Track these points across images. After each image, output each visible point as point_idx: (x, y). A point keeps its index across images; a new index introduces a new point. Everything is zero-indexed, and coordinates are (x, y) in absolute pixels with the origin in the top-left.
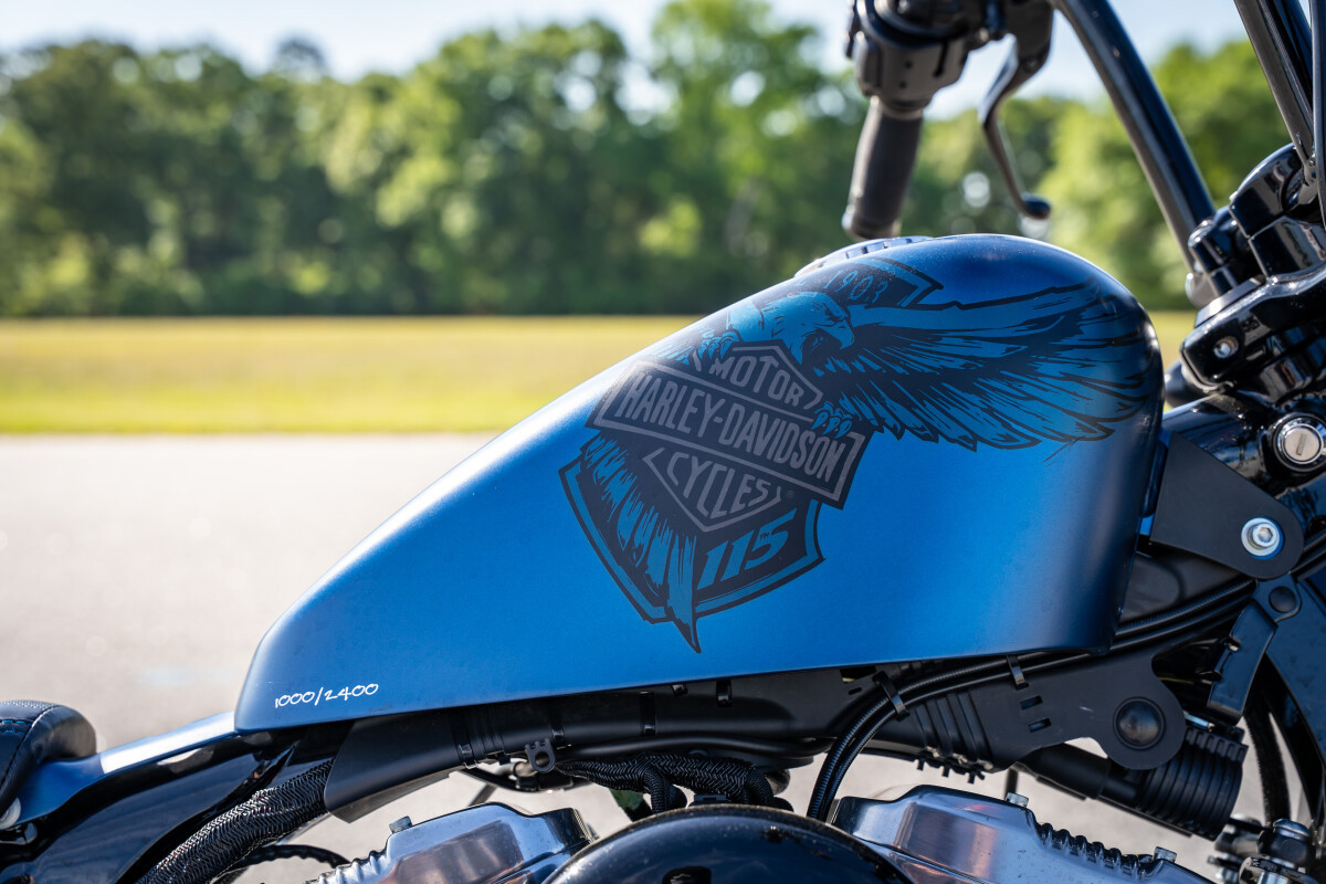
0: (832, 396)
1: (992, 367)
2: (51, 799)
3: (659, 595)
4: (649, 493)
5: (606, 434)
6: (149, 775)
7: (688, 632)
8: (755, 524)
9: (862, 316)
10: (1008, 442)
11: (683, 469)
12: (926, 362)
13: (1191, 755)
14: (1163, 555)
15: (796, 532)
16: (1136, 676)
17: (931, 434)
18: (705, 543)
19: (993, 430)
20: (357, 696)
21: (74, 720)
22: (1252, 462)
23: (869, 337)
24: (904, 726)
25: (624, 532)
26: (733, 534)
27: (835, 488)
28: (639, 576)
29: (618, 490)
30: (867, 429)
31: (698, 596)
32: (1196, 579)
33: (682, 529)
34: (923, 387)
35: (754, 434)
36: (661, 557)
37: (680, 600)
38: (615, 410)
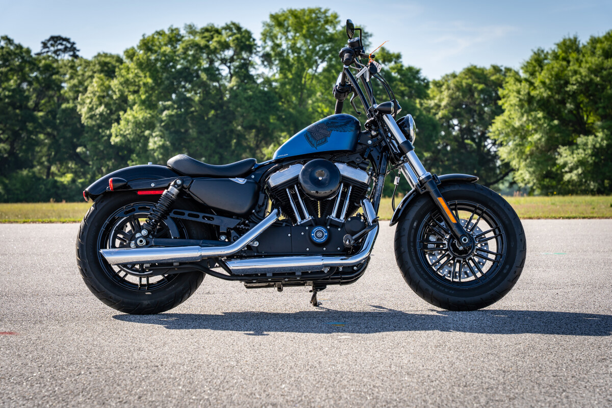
0: (329, 128)
3: (313, 145)
4: (312, 136)
5: (308, 132)
7: (316, 148)
8: (322, 139)
9: (331, 121)
11: (315, 134)
12: (337, 124)
13: (363, 163)
14: (361, 144)
15: (325, 139)
16: (358, 155)
17: (337, 131)
18: (318, 140)
19: (343, 131)
20: (286, 155)
22: (370, 136)
25: (310, 140)
27: (329, 136)
28: (312, 143)
29: (310, 136)
30: (332, 130)
31: (317, 145)
32: (364, 146)
34: (337, 127)
35: (322, 131)
36: (313, 142)
37: (315, 146)
38: (309, 129)
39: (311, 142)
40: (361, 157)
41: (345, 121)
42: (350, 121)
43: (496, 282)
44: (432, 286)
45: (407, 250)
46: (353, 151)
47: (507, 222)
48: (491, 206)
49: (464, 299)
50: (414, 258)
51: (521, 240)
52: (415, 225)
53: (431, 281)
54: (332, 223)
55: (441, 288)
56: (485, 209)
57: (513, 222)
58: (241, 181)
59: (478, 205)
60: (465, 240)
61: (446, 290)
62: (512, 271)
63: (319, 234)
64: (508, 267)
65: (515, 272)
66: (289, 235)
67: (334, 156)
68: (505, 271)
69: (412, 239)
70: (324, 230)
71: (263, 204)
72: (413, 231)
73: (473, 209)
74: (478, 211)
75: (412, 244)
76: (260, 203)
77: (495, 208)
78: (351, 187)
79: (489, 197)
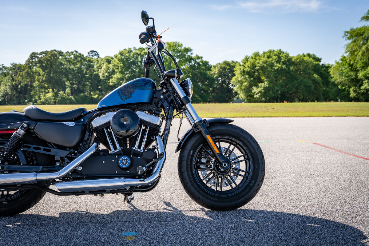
0: (133, 87)
1: (143, 85)
2: (85, 113)
4: (122, 93)
6: (90, 112)
7: (124, 101)
8: (128, 95)
9: (135, 82)
10: (144, 90)
11: (124, 92)
12: (139, 85)
13: (157, 110)
14: (156, 98)
15: (131, 95)
16: (154, 105)
17: (139, 89)
18: (126, 96)
19: (143, 89)
22: (162, 92)
23: (136, 84)
24: (139, 108)
25: (121, 95)
26: (127, 95)
27: (133, 93)
28: (121, 98)
29: (120, 93)
30: (135, 89)
31: (125, 99)
32: (158, 100)
33: (124, 95)
34: (139, 86)
35: (129, 89)
36: (123, 97)
37: (124, 99)
38: (120, 88)
39: (121, 97)
40: (155, 106)
41: (145, 82)
42: (148, 83)
43: (245, 192)
44: (203, 196)
45: (186, 171)
46: (151, 102)
47: (253, 151)
48: (243, 140)
49: (224, 204)
50: (191, 176)
51: (262, 163)
52: (191, 153)
53: (202, 192)
54: (135, 152)
55: (208, 196)
56: (238, 142)
57: (257, 151)
58: (71, 124)
59: (234, 139)
60: (225, 165)
61: (212, 198)
62: (256, 184)
63: (124, 162)
64: (253, 181)
65: (258, 185)
66: (104, 162)
67: (138, 106)
68: (251, 185)
69: (189, 163)
70: (127, 158)
71: (88, 139)
72: (190, 157)
73: (231, 141)
74: (233, 143)
75: (189, 166)
76: (86, 139)
77: (245, 141)
78: (149, 127)
79: (241, 134)
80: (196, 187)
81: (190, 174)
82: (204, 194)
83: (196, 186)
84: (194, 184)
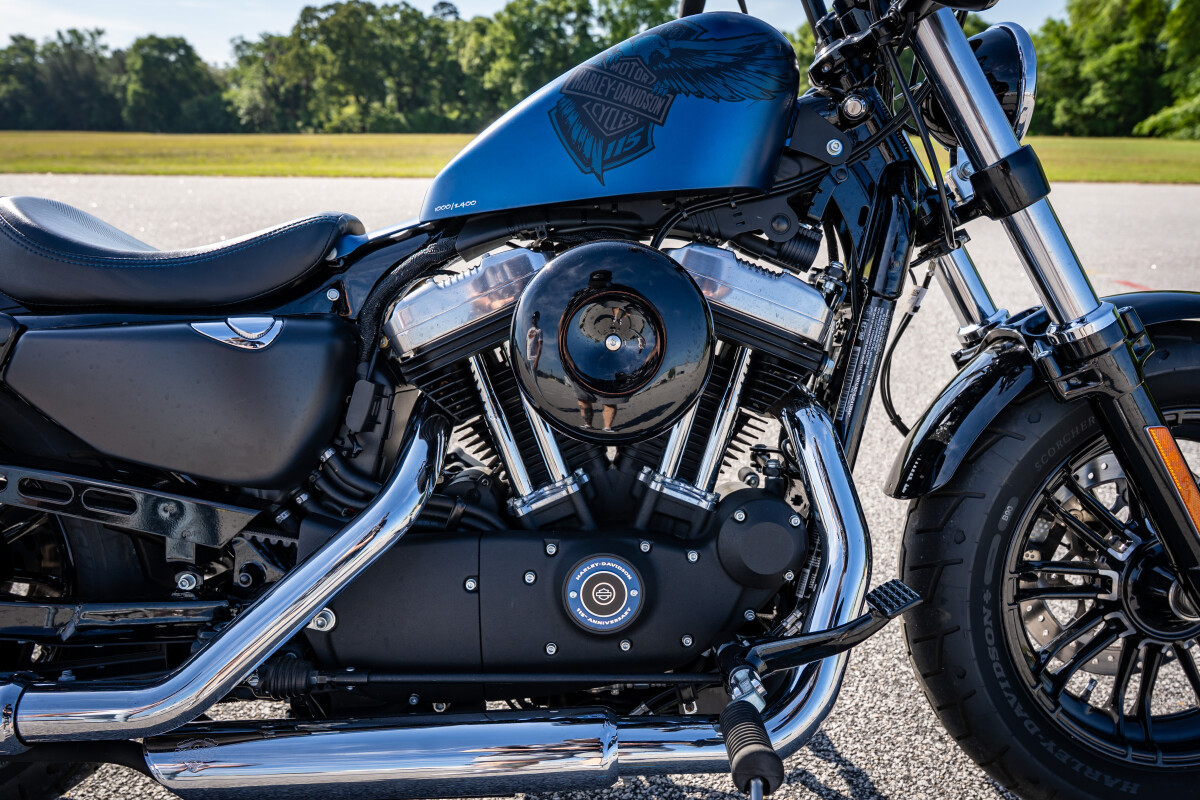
0: (660, 79)
1: (727, 67)
2: (348, 250)
3: (588, 163)
4: (584, 120)
5: (567, 96)
6: (384, 242)
7: (600, 178)
8: (627, 133)
9: (674, 44)
10: (732, 99)
11: (599, 110)
12: (699, 64)
13: (800, 238)
14: (794, 155)
15: (644, 136)
16: (781, 205)
17: (701, 95)
18: (608, 141)
19: (726, 93)
20: (468, 205)
21: (355, 221)
22: (834, 118)
23: (677, 53)
24: (687, 224)
25: (574, 136)
26: (618, 137)
27: (660, 118)
28: (580, 155)
29: (572, 119)
30: (674, 93)
31: (604, 163)
32: (807, 165)
33: (598, 135)
34: (699, 75)
35: (628, 95)
36: (589, 147)
37: (597, 164)
38: (571, 86)
39: (576, 149)
40: (790, 212)
41: (736, 47)
42: (761, 49)
45: (967, 623)
46: (762, 188)
50: (993, 654)
52: (1005, 517)
53: (1050, 746)
54: (661, 508)
58: (256, 329)
63: (604, 595)
66: (471, 585)
67: (679, 207)
69: (988, 578)
70: (625, 572)
71: (370, 422)
72: (997, 540)
76: (355, 420)
78: (747, 353)
80: (1025, 719)
81: (991, 642)
82: (1064, 758)
83: (1019, 712)
84: (1012, 703)
